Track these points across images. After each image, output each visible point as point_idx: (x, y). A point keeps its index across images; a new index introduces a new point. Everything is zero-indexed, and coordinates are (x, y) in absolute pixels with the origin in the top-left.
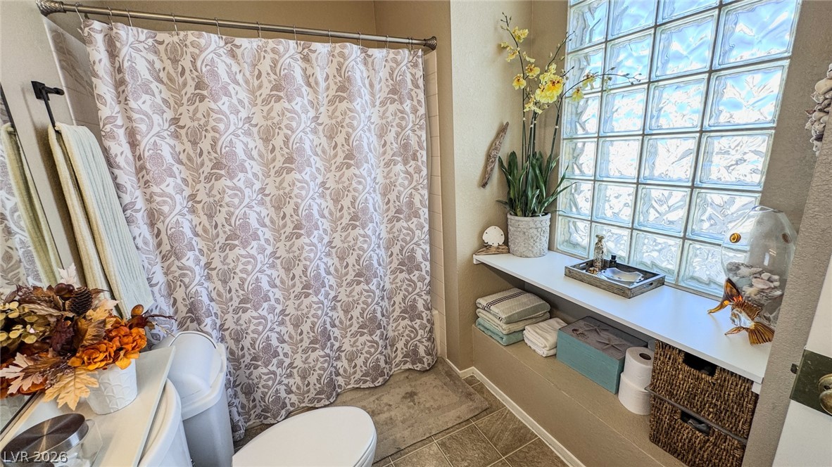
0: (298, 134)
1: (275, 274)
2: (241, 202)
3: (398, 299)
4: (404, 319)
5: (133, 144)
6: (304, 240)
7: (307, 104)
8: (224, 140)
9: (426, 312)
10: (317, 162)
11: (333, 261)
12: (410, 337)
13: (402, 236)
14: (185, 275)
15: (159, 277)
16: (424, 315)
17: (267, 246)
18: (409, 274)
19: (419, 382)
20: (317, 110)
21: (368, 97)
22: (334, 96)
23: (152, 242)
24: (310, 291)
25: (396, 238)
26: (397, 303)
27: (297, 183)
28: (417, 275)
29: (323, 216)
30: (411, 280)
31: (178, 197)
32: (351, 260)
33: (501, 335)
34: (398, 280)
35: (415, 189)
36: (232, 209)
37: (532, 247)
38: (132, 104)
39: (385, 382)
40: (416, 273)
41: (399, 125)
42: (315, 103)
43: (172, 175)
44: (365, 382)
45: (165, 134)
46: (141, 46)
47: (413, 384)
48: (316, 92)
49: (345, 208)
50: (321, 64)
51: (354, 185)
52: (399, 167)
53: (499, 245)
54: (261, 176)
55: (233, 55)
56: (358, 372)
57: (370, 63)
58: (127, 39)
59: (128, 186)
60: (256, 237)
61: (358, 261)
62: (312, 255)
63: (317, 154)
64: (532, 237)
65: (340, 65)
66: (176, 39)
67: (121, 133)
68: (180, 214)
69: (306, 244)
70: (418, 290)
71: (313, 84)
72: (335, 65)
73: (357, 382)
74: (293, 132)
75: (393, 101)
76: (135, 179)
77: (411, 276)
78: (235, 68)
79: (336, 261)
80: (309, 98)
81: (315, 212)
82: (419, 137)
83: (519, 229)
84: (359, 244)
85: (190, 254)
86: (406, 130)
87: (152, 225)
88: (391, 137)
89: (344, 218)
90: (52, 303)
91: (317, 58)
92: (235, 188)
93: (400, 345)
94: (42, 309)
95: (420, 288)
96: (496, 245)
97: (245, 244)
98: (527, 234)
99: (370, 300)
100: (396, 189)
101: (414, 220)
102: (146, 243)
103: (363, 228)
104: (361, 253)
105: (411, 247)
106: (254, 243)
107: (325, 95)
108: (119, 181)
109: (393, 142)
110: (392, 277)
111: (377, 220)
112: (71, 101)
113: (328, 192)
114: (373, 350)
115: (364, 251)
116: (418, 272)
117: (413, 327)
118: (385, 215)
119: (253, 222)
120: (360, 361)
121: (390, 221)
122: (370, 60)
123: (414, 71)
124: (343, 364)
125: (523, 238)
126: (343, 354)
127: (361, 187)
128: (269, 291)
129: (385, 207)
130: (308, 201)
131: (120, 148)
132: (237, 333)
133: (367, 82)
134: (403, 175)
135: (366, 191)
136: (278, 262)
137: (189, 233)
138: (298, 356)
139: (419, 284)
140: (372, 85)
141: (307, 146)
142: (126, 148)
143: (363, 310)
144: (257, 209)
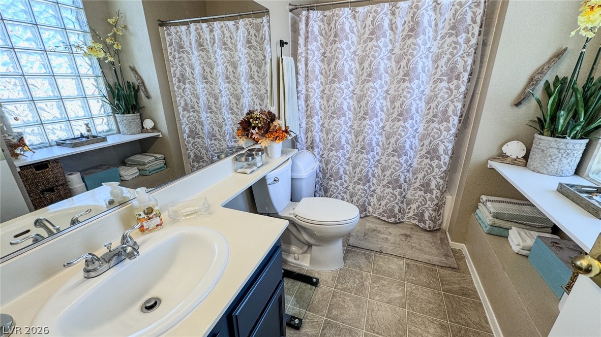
0: (378, 60)
1: (350, 137)
2: (341, 96)
3: (420, 176)
4: (421, 190)
5: (306, 65)
6: (367, 122)
7: (388, 42)
8: (340, 63)
9: (436, 190)
10: (386, 78)
11: (382, 139)
12: (422, 204)
13: (433, 134)
14: (312, 126)
15: (304, 125)
16: (434, 192)
17: (349, 121)
18: (431, 161)
19: (417, 233)
20: (394, 45)
21: (431, 34)
22: (406, 35)
23: (305, 109)
24: (364, 151)
25: (428, 134)
26: (419, 179)
27: (370, 89)
28: (436, 163)
29: (382, 111)
30: (431, 165)
31: (317, 90)
32: (393, 140)
33: (486, 225)
34: (423, 163)
35: (452, 101)
36: (336, 99)
37: (548, 165)
38: (309, 47)
39: (396, 223)
40: (436, 161)
41: (452, 54)
42: (393, 41)
43: (317, 80)
44: (383, 216)
45: (318, 60)
46: (317, 19)
47: (413, 232)
48: (395, 33)
49: (397, 108)
50: (401, 16)
51: (405, 93)
52: (444, 84)
53: (517, 157)
54: (354, 83)
55: (354, 17)
56: (381, 209)
57: (438, 9)
58: (313, 17)
59: (301, 83)
60: (345, 115)
61: (396, 142)
62: (370, 131)
63: (387, 73)
64: (550, 156)
65: (414, 14)
66: (331, 13)
67: (303, 59)
68: (316, 98)
69: (368, 124)
70: (434, 174)
71: (394, 29)
72: (411, 14)
73: (379, 214)
74: (375, 59)
75: (451, 35)
76: (304, 81)
77: (432, 162)
78: (354, 25)
79: (384, 139)
80: (390, 37)
81: (378, 108)
82: (465, 62)
83: (539, 147)
84: (399, 132)
85: (316, 117)
86: (456, 56)
87: (306, 101)
88: (442, 62)
89: (394, 114)
90: (266, 116)
91: (399, 12)
92: (340, 88)
93: (414, 206)
94: (264, 117)
95: (436, 173)
96: (514, 157)
97: (339, 118)
98: (545, 152)
99: (397, 168)
100: (437, 100)
101: (445, 124)
102: (302, 109)
103: (404, 122)
104: (399, 137)
105: (437, 142)
106: (343, 118)
107: (401, 35)
108: (299, 81)
109: (444, 66)
110: (420, 160)
111: (418, 119)
112: (292, 46)
113: (389, 96)
114: (392, 199)
115: (401, 137)
116: (437, 161)
117: (425, 198)
118: (425, 117)
119: (345, 108)
120: (383, 203)
121: (428, 122)
122: (438, 7)
123: (475, 10)
124: (374, 200)
125: (541, 155)
126: (375, 195)
127: (409, 95)
128: (345, 145)
129: (427, 112)
130: (374, 100)
131: (301, 66)
132: (327, 161)
133: (433, 23)
134: (445, 90)
135: (412, 98)
136: (353, 131)
137: (318, 108)
138: (351, 184)
139: (436, 170)
140: (436, 25)
141: (382, 68)
142: (304, 66)
143: (392, 173)
144: (349, 101)
